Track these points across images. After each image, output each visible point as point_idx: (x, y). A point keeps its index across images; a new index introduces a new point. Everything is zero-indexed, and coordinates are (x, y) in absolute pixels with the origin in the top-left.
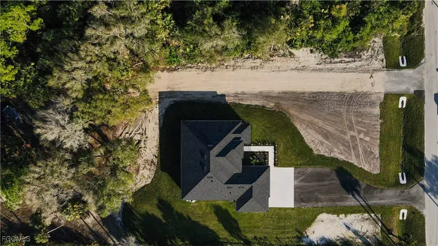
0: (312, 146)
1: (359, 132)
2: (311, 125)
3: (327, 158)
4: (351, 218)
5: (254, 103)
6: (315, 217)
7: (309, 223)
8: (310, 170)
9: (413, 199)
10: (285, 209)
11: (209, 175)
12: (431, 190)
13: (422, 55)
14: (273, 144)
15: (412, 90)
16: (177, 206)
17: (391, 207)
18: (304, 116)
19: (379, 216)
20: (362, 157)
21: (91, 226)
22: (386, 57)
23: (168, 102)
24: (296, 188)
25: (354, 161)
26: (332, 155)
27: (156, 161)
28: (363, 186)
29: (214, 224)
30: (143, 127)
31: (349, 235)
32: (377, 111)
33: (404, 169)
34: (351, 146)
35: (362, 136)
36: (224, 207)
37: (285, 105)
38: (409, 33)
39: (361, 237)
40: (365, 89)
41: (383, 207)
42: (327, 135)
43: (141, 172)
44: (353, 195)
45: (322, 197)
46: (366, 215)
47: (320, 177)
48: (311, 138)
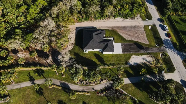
0: (125, 38)
1: (139, 34)
2: (124, 33)
3: (131, 41)
4: (143, 56)
5: (105, 29)
6: (131, 57)
7: (129, 58)
8: (126, 43)
9: (163, 50)
10: (120, 54)
12: (168, 48)
14: (113, 37)
15: (152, 25)
17: (156, 53)
18: (121, 31)
19: (153, 56)
20: (142, 40)
21: (49, 63)
22: (142, 18)
23: (78, 29)
24: (122, 48)
25: (139, 41)
26: (132, 40)
27: (74, 43)
28: (145, 47)
29: (95, 59)
30: (70, 35)
31: (144, 61)
32: (143, 29)
33: (157, 43)
34: (138, 37)
35: (140, 35)
36: (98, 54)
37: (115, 29)
38: (146, 14)
39: (149, 62)
40: (138, 25)
41: (153, 53)
42: (129, 35)
43: (68, 47)
44: (142, 50)
45: (132, 50)
46: (148, 55)
47: (130, 45)
48: (124, 36)
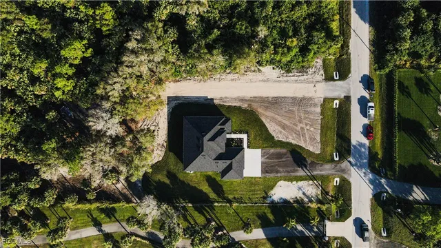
0: (273, 134)
1: (306, 125)
2: (273, 119)
3: (284, 143)
4: (301, 183)
5: (234, 104)
6: (276, 184)
7: (272, 187)
8: (272, 151)
9: (343, 171)
10: (255, 178)
11: (203, 154)
12: (356, 165)
13: (349, 72)
14: (247, 133)
15: (342, 96)
16: (181, 176)
17: (328, 176)
18: (268, 113)
19: (320, 182)
20: (308, 142)
21: (120, 190)
22: (325, 72)
23: (174, 103)
24: (263, 163)
25: (302, 144)
26: (288, 141)
27: (165, 144)
28: (309, 162)
29: (205, 188)
30: (157, 121)
31: (299, 195)
32: (318, 110)
33: (337, 150)
34: (300, 134)
35: (308, 127)
36: (213, 176)
37: (255, 106)
38: (341, 56)
39: (307, 197)
40: (310, 95)
41: (322, 176)
42: (284, 127)
43: (155, 152)
44: (302, 168)
45: (281, 169)
46: (311, 182)
47: (279, 156)
48: (272, 128)
